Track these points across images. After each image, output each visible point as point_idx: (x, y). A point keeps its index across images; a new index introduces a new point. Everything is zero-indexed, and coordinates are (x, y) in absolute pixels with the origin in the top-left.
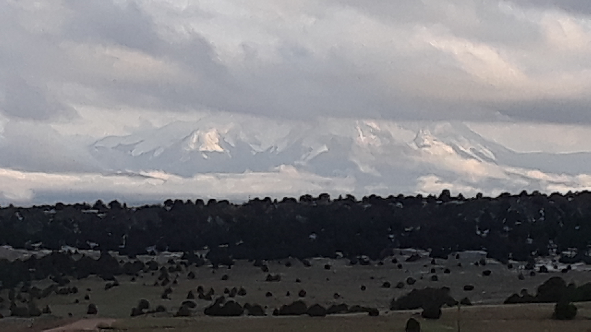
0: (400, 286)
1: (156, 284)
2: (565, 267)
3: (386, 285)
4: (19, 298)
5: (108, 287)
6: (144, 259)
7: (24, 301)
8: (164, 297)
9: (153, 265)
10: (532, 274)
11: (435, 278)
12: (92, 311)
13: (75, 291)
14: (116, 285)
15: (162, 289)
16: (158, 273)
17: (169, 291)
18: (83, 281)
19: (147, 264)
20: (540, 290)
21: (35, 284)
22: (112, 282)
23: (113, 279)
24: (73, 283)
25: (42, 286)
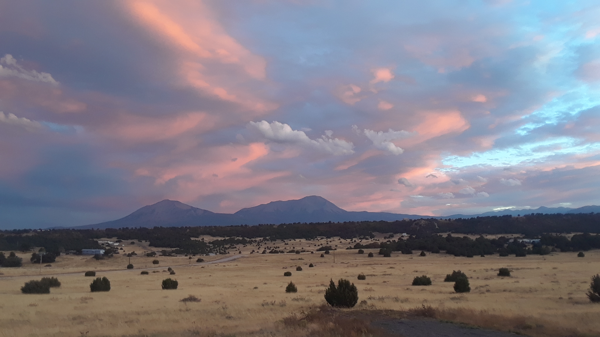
0: (319, 246)
1: (256, 246)
2: (361, 240)
3: (315, 245)
4: (221, 249)
5: (244, 246)
6: (254, 239)
7: (223, 250)
8: (259, 249)
9: (256, 241)
10: (352, 242)
11: (328, 244)
12: (240, 253)
13: (236, 247)
14: (246, 246)
15: (258, 247)
16: (257, 243)
17: (260, 247)
18: (238, 245)
19: (254, 240)
20: (355, 246)
21: (225, 246)
22: (245, 245)
23: (245, 244)
24: (235, 246)
25: (227, 246)
